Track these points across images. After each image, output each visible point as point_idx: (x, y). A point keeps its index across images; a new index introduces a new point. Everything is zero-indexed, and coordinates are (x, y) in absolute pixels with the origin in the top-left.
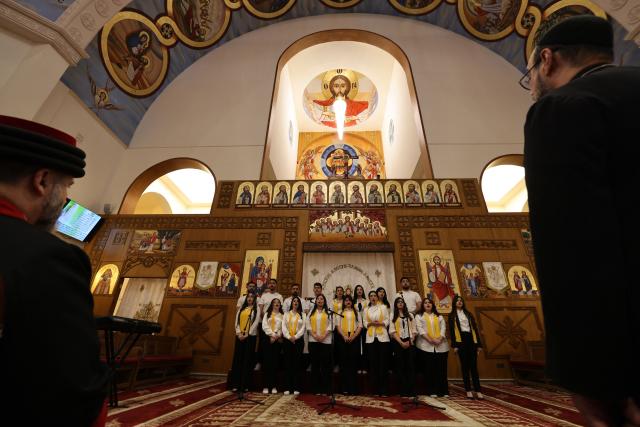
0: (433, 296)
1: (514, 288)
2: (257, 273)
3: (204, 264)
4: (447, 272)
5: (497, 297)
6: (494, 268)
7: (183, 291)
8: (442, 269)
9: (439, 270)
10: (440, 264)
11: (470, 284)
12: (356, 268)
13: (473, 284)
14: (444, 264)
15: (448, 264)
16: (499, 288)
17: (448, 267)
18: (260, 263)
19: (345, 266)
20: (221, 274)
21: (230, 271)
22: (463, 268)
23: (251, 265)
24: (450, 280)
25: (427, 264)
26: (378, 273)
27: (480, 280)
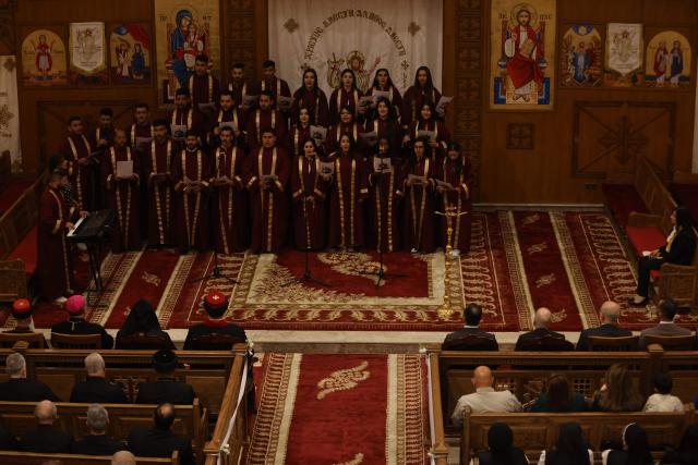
0: (505, 83)
1: (650, 71)
2: (181, 42)
3: (77, 28)
4: (537, 39)
5: (617, 84)
6: (625, 35)
7: (50, 78)
8: (531, 34)
9: (524, 35)
10: (527, 25)
11: (575, 62)
12: (373, 17)
13: (581, 60)
14: (535, 24)
15: (543, 25)
16: (624, 71)
17: (543, 31)
18: (185, 22)
19: (351, 13)
20: (113, 45)
21: (128, 37)
22: (571, 32)
23: (169, 26)
24: (541, 53)
25: (505, 23)
26: (413, 29)
27: (596, 55)
